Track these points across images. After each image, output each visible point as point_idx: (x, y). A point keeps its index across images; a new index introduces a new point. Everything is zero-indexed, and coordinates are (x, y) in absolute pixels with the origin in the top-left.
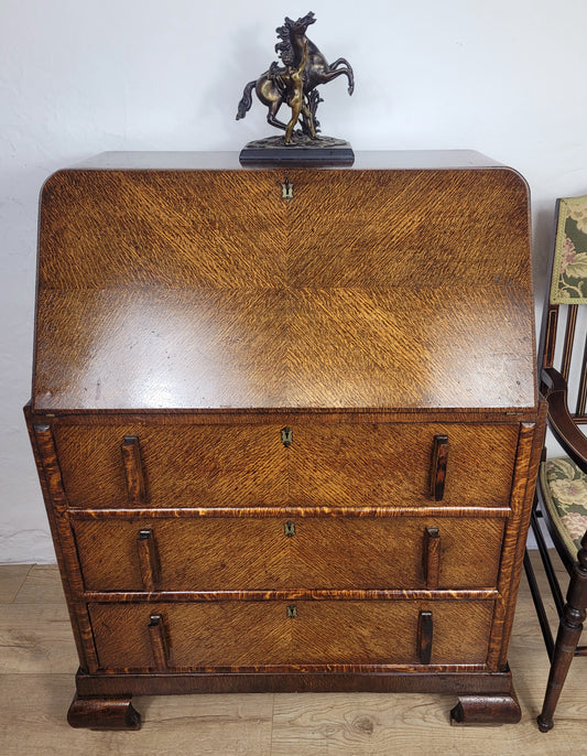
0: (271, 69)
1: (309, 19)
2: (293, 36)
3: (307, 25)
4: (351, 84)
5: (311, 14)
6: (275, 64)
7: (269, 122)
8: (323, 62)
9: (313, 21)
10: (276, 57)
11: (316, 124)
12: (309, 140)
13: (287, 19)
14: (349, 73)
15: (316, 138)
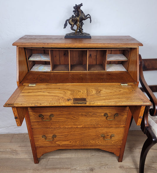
0: (72, 17)
1: (81, 5)
2: (77, 9)
3: (81, 6)
4: (91, 20)
5: (82, 4)
6: (73, 15)
7: (71, 29)
8: (84, 15)
9: (82, 5)
10: (73, 14)
11: (82, 30)
12: (81, 34)
13: (76, 5)
14: (90, 18)
15: (82, 33)
